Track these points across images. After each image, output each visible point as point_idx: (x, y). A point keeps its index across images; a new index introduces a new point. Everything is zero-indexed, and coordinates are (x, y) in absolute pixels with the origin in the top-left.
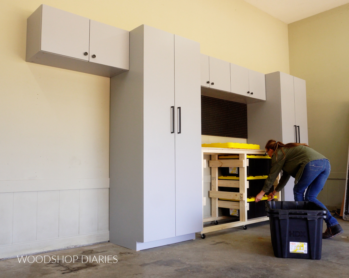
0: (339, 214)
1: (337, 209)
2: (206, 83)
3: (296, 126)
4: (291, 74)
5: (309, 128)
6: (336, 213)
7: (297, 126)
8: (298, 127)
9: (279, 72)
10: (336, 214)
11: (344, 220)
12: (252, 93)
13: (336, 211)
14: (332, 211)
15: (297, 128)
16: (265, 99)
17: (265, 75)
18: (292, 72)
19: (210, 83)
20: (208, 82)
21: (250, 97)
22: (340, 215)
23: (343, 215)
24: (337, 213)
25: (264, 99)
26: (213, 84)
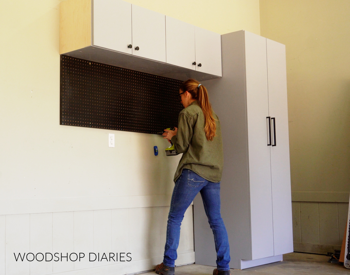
0: (339, 258)
1: (335, 251)
2: (126, 47)
3: (269, 118)
4: (262, 35)
5: (290, 122)
6: (334, 256)
7: (272, 118)
8: (273, 120)
9: (244, 31)
10: (333, 258)
11: (345, 268)
12: (200, 65)
13: (333, 253)
14: (326, 254)
15: (271, 121)
16: (220, 75)
17: (221, 36)
18: (265, 32)
19: (134, 47)
20: (130, 47)
21: (196, 70)
22: (340, 260)
23: (344, 260)
24: (336, 256)
25: (219, 73)
26: (137, 49)
